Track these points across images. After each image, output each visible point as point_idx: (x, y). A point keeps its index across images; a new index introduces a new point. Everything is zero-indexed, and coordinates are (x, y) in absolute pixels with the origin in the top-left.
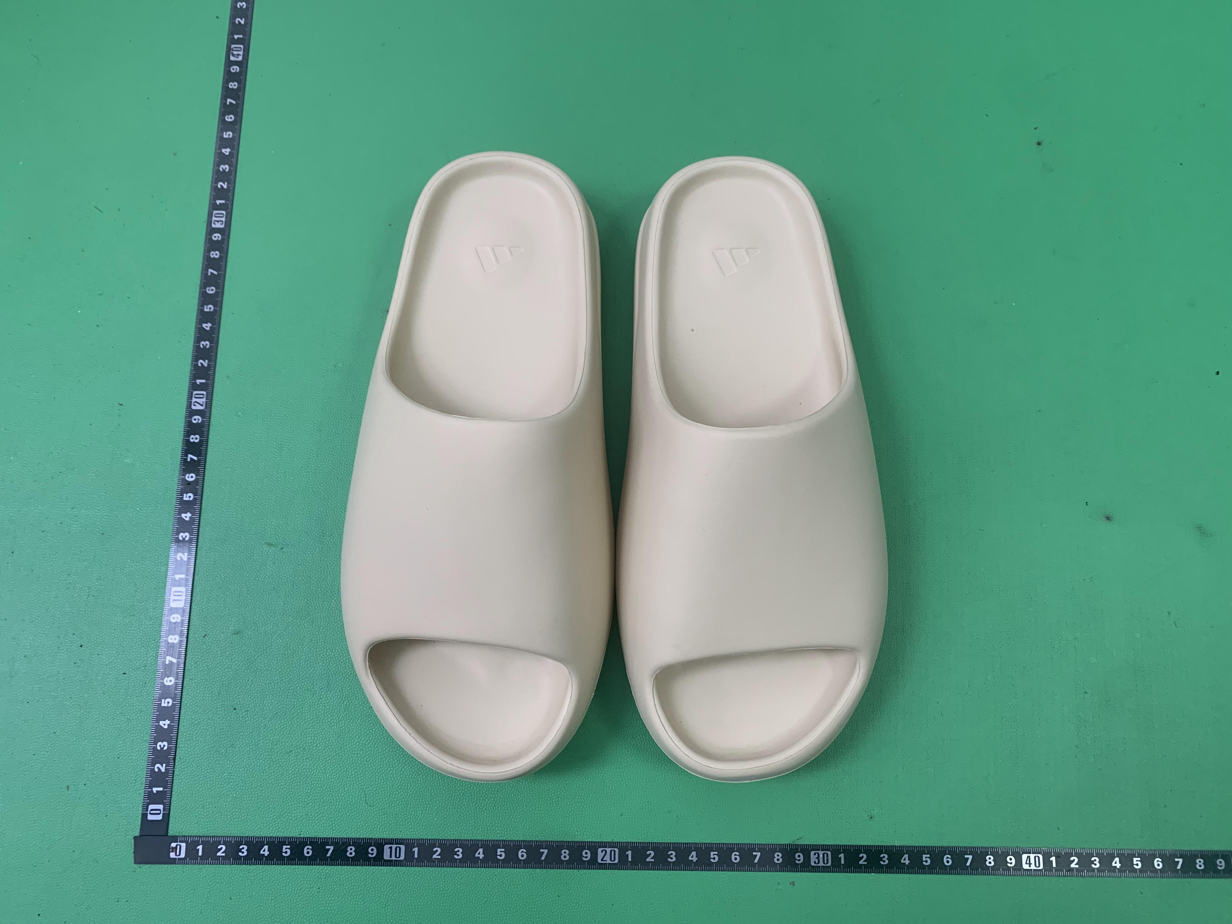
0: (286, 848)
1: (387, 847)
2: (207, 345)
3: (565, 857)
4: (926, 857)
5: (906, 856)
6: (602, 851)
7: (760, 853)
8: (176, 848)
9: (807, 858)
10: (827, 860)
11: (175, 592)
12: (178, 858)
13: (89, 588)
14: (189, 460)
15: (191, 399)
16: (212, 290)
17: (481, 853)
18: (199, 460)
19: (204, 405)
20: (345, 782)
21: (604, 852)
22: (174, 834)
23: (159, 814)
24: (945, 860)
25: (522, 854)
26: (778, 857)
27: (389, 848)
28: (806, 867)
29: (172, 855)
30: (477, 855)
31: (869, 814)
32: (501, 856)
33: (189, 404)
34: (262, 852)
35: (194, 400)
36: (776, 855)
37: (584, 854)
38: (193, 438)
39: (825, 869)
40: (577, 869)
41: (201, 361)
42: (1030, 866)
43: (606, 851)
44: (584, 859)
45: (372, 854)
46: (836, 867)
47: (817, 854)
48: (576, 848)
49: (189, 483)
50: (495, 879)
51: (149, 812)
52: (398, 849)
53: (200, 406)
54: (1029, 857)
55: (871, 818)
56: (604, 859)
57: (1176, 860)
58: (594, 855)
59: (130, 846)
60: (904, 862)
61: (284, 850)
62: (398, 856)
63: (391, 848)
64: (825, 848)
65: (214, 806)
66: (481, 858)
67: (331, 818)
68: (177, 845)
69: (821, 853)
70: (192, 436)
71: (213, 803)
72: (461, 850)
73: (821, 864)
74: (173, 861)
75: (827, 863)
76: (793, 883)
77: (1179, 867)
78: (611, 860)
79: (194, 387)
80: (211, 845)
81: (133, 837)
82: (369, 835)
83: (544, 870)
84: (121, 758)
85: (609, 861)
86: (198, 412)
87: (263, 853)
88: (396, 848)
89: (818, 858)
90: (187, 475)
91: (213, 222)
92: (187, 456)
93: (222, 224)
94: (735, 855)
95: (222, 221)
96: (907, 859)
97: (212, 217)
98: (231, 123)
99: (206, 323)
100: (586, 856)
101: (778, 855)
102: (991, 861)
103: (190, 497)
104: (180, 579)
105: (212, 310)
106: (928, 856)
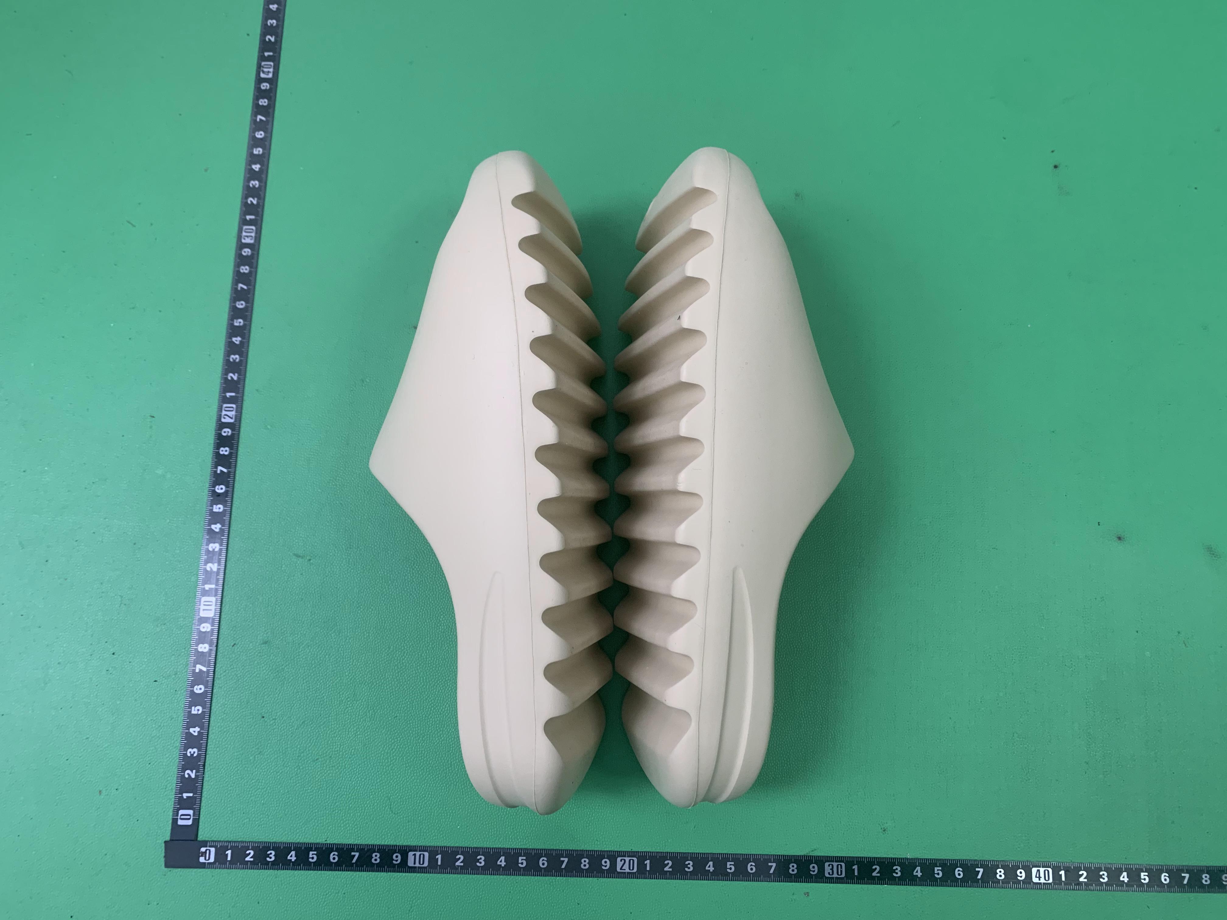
0: (313, 854)
1: (411, 854)
3: (585, 865)
4: (938, 870)
5: (918, 868)
6: (621, 860)
7: (775, 864)
8: (205, 852)
9: (821, 869)
10: (841, 871)
11: (205, 602)
12: (208, 863)
13: (122, 597)
14: (219, 472)
15: (221, 412)
16: (242, 305)
17: (503, 860)
18: (229, 472)
19: (234, 417)
20: (371, 790)
21: (623, 861)
22: (204, 839)
23: (189, 819)
24: (957, 873)
25: (543, 862)
26: (793, 868)
27: (413, 855)
28: (820, 878)
29: (202, 860)
30: (499, 863)
31: (882, 827)
32: (522, 863)
33: (219, 417)
34: (289, 858)
35: (224, 413)
36: (791, 866)
37: (603, 863)
38: (222, 451)
39: (839, 881)
40: (596, 877)
41: (231, 375)
42: (1039, 880)
43: (625, 860)
44: (604, 868)
45: (397, 861)
46: (849, 878)
47: (831, 865)
48: (596, 857)
49: (219, 495)
50: (517, 886)
51: (179, 817)
52: (422, 855)
53: (230, 419)
54: (1038, 871)
55: (884, 831)
56: (623, 868)
57: (1184, 875)
58: (614, 864)
59: (160, 850)
60: (917, 874)
61: (311, 856)
62: (421, 863)
63: (415, 855)
64: (839, 859)
65: (242, 812)
66: (503, 865)
67: (356, 825)
68: (206, 850)
69: (835, 864)
70: (222, 449)
71: (242, 809)
72: (483, 858)
73: (835, 875)
74: (203, 866)
75: (841, 874)
76: (807, 894)
77: (1186, 882)
78: (630, 869)
79: (224, 400)
80: (239, 850)
81: (163, 842)
82: (393, 842)
83: (564, 878)
84: (152, 764)
85: (627, 870)
86: (227, 425)
87: (291, 858)
88: (420, 855)
89: (832, 869)
90: (217, 487)
91: (243, 237)
92: (217, 468)
93: (251, 239)
94: (751, 865)
95: (252, 236)
96: (919, 871)
97: (242, 233)
98: (261, 139)
99: (236, 337)
100: (605, 865)
101: (793, 866)
102: (1001, 874)
103: (220, 508)
104: (209, 588)
105: (241, 324)
106: (940, 868)
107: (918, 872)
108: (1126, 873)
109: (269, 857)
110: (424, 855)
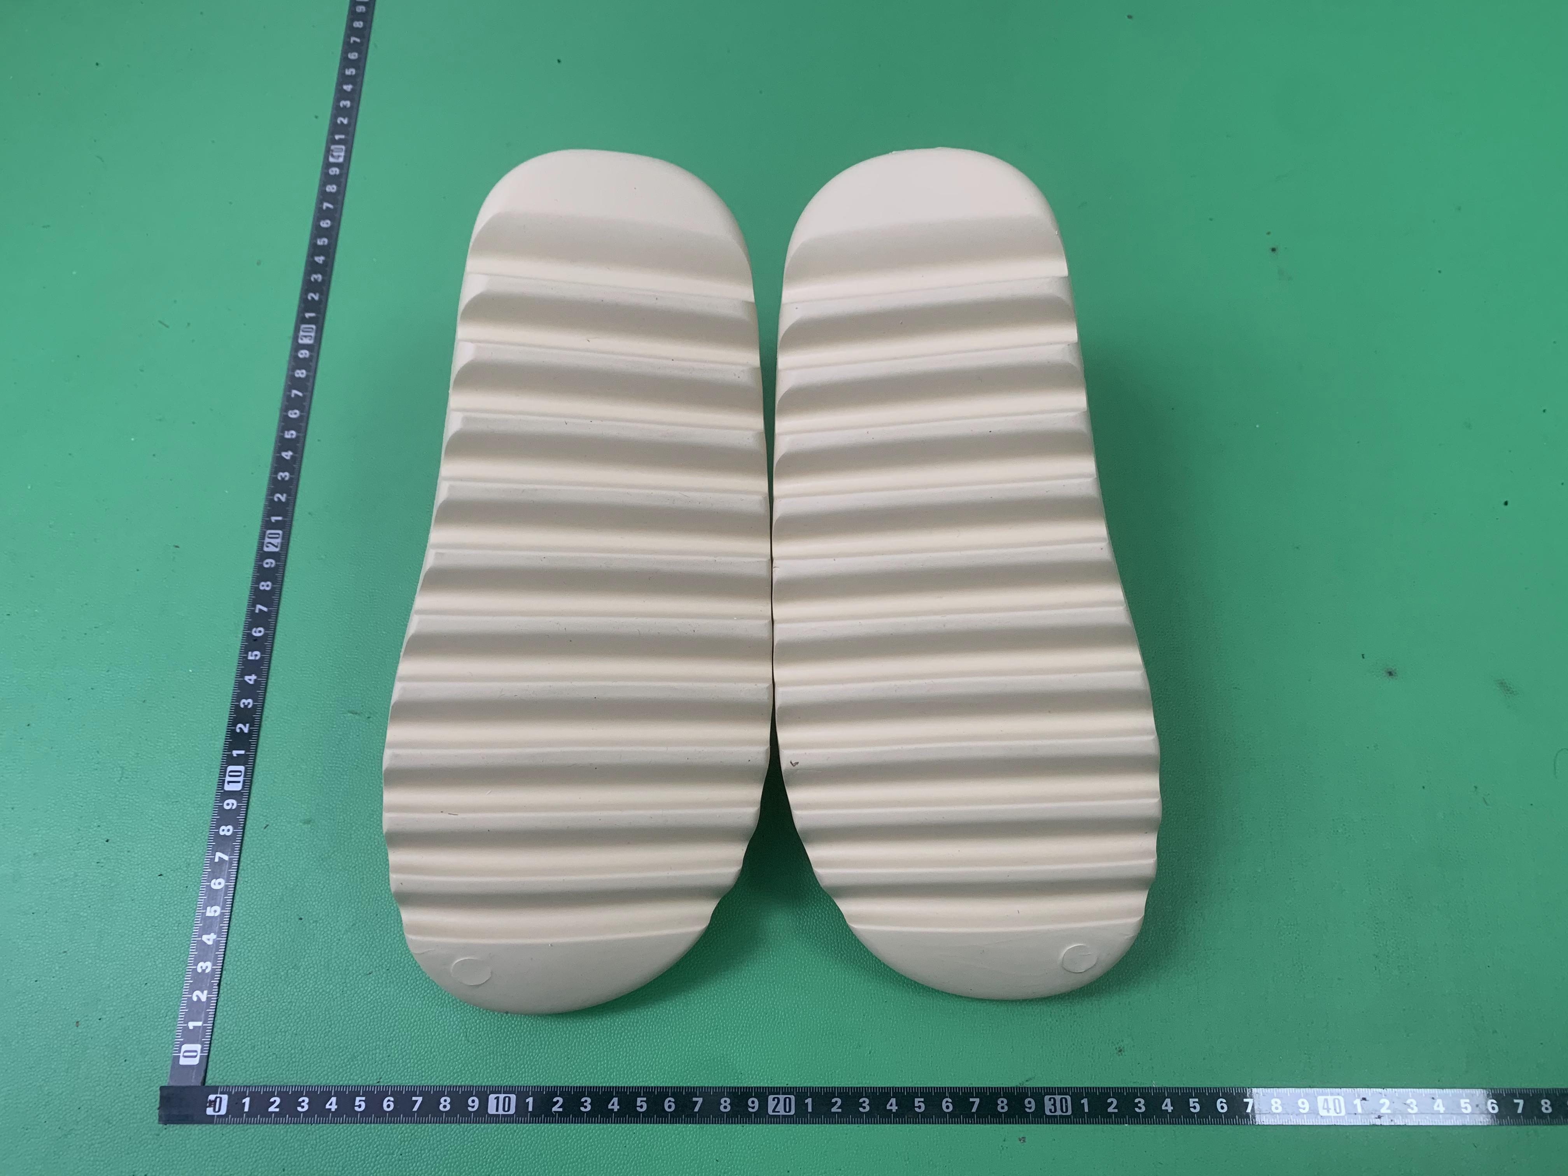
0: (360, 1101)
1: (492, 1097)
2: (286, 476)
3: (725, 1107)
4: (1194, 1102)
5: (1168, 1101)
6: (774, 1100)
7: (978, 1099)
8: (215, 1101)
9: (1040, 1105)
10: (1067, 1107)
11: (231, 771)
12: (218, 1116)
13: (122, 768)
14: (257, 611)
15: (264, 539)
16: (296, 414)
17: (616, 1104)
18: (270, 611)
19: (279, 546)
20: (440, 1012)
21: (776, 1100)
22: (213, 1085)
23: (195, 1057)
24: (1219, 1106)
25: (669, 1105)
26: (1003, 1105)
27: (495, 1099)
28: (1039, 1117)
29: (210, 1111)
31: (1117, 1046)
32: (641, 1107)
33: (261, 545)
34: (327, 1106)
35: (267, 540)
36: (999, 1102)
37: (750, 1103)
38: (263, 586)
39: (1064, 1120)
40: (740, 1123)
41: (278, 495)
42: (1328, 1111)
43: (778, 1099)
44: (750, 1110)
45: (473, 1107)
46: (1078, 1117)
47: (1052, 1100)
48: (740, 1096)
49: (256, 639)
50: (634, 1139)
51: (181, 1055)
52: (507, 1099)
53: (273, 547)
54: (1326, 1100)
55: (1120, 1051)
56: (776, 1110)
57: (1516, 1101)
58: (764, 1105)
59: (154, 1100)
60: (1166, 1108)
61: (357, 1103)
62: (506, 1109)
63: (497, 1098)
64: (1062, 1091)
65: (267, 1047)
66: (616, 1110)
67: (420, 1059)
68: (216, 1098)
69: (1058, 1098)
70: (263, 583)
71: (266, 1042)
72: (589, 1100)
73: (1059, 1113)
74: (210, 1120)
75: (1067, 1111)
76: (1023, 1140)
77: (1520, 1111)
78: (785, 1111)
79: (268, 525)
80: (261, 1099)
81: (158, 1088)
82: (469, 1082)
83: (698, 1126)
84: (149, 984)
85: (782, 1113)
86: (270, 555)
87: (330, 1107)
88: (505, 1098)
89: (1054, 1105)
90: (254, 629)
91: (300, 336)
92: (255, 607)
93: (310, 340)
94: (947, 1102)
95: (311, 336)
96: (1169, 1104)
97: (299, 332)
98: (326, 229)
99: (286, 451)
100: (753, 1105)
101: (1002, 1102)
103: (256, 655)
104: (237, 755)
105: (294, 437)
106: (1197, 1100)
107: (1168, 1106)
109: (300, 1106)
110: (509, 1098)
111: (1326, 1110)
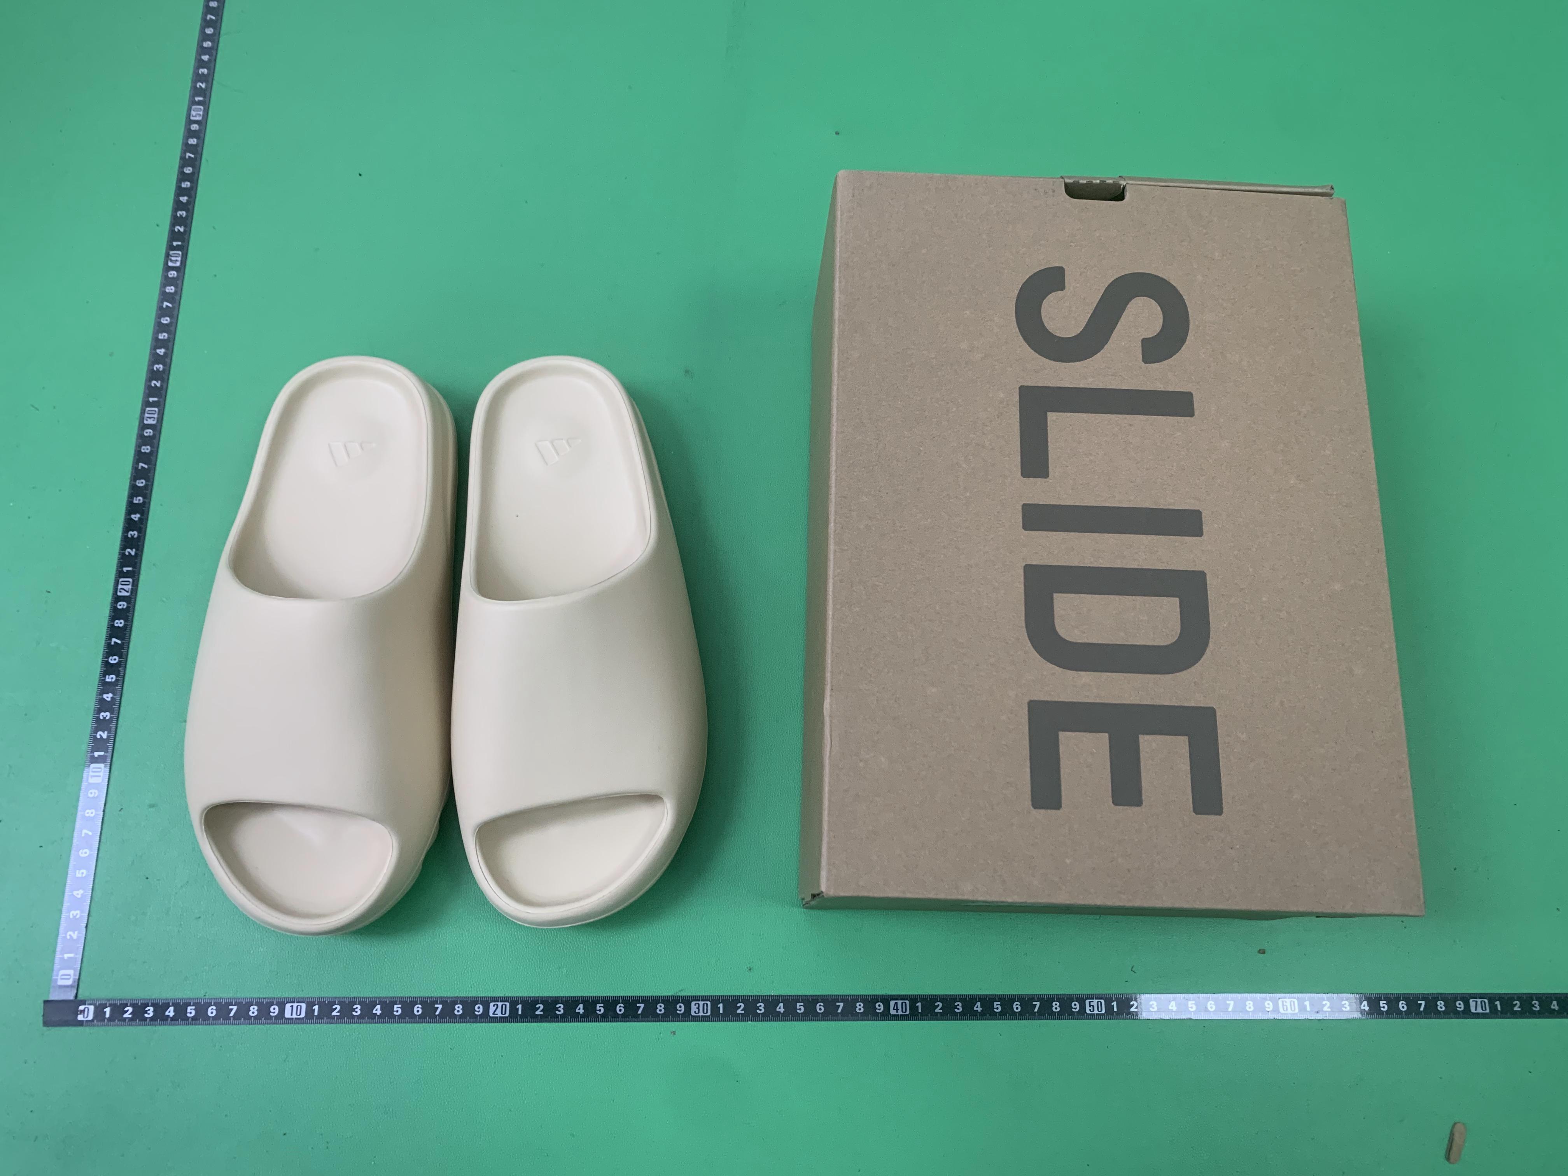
0: (191, 1009)
1: (288, 1006)
3: (459, 1011)
4: (800, 1005)
5: (781, 1004)
6: (494, 1006)
7: (643, 1005)
8: (84, 1010)
9: (688, 1008)
10: (707, 1009)
11: (94, 768)
12: (86, 1021)
14: (113, 643)
15: (118, 586)
16: (141, 481)
17: (379, 1009)
19: (130, 591)
21: (496, 1006)
22: (82, 999)
23: (69, 978)
24: (818, 1008)
25: (418, 1010)
26: (660, 1008)
27: (291, 1006)
28: (687, 1016)
29: (80, 1017)
30: (374, 1011)
31: (748, 966)
32: (397, 1011)
33: (116, 590)
34: (167, 1014)
35: (120, 586)
36: (658, 1006)
37: (476, 1008)
38: (117, 623)
39: (705, 1019)
40: (469, 1023)
41: (129, 550)
42: (897, 1012)
43: (497, 1005)
44: (477, 1013)
45: (274, 1013)
46: (715, 1016)
47: (697, 1005)
48: (469, 1003)
49: (112, 665)
50: (392, 1035)
51: (59, 977)
53: (125, 592)
54: (896, 1003)
55: (750, 969)
56: (495, 1013)
57: (1035, 1004)
58: (486, 1009)
59: (38, 1011)
60: (779, 1010)
61: (189, 1011)
63: (292, 1006)
64: (704, 998)
65: (122, 970)
66: (379, 1014)
67: (235, 978)
68: (85, 1008)
69: (701, 1003)
70: (117, 621)
71: (122, 966)
72: (359, 1007)
73: (701, 1014)
74: (81, 1024)
75: (707, 1013)
77: (1036, 1010)
78: (502, 1014)
79: (121, 574)
80: (118, 1009)
81: (42, 1002)
82: (271, 994)
83: (439, 1025)
85: (500, 1015)
86: (123, 599)
89: (698, 1008)
90: (111, 657)
91: (145, 418)
92: (111, 640)
93: (154, 420)
94: (620, 1006)
95: (154, 418)
96: (782, 1007)
97: (144, 414)
98: (167, 327)
99: (135, 514)
100: (478, 1010)
102: (861, 1007)
103: (112, 678)
104: (98, 755)
105: (140, 499)
106: (802, 1004)
108: (979, 1003)
109: (147, 1014)
110: (301, 1006)
111: (895, 1011)
